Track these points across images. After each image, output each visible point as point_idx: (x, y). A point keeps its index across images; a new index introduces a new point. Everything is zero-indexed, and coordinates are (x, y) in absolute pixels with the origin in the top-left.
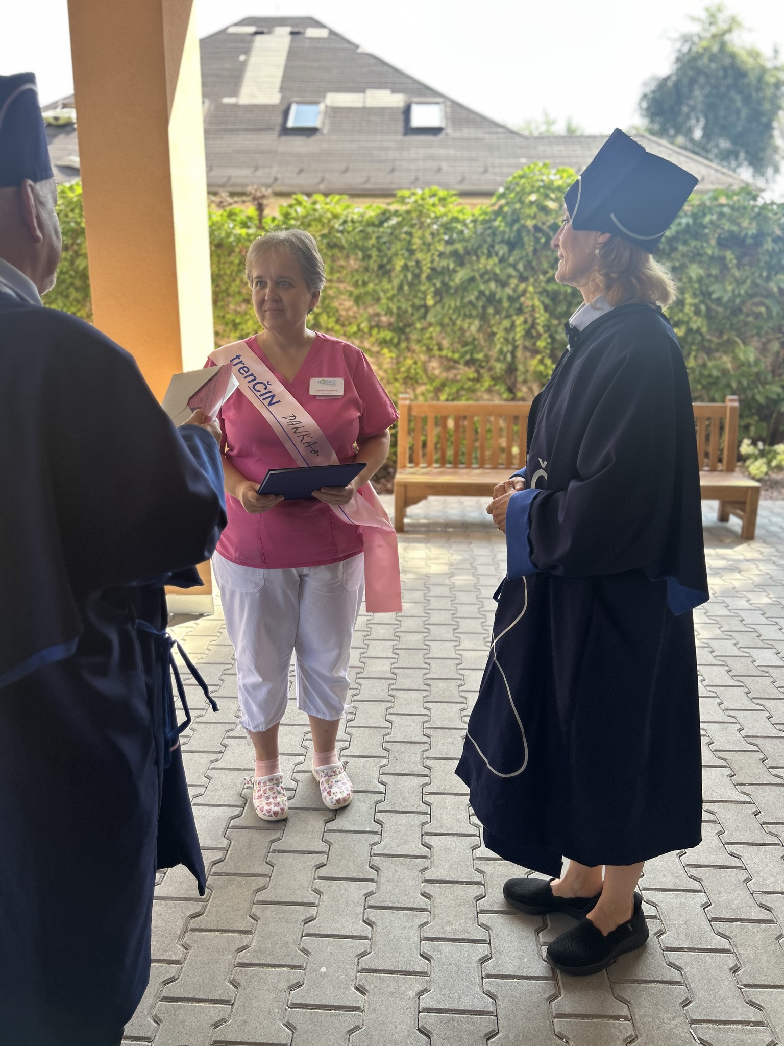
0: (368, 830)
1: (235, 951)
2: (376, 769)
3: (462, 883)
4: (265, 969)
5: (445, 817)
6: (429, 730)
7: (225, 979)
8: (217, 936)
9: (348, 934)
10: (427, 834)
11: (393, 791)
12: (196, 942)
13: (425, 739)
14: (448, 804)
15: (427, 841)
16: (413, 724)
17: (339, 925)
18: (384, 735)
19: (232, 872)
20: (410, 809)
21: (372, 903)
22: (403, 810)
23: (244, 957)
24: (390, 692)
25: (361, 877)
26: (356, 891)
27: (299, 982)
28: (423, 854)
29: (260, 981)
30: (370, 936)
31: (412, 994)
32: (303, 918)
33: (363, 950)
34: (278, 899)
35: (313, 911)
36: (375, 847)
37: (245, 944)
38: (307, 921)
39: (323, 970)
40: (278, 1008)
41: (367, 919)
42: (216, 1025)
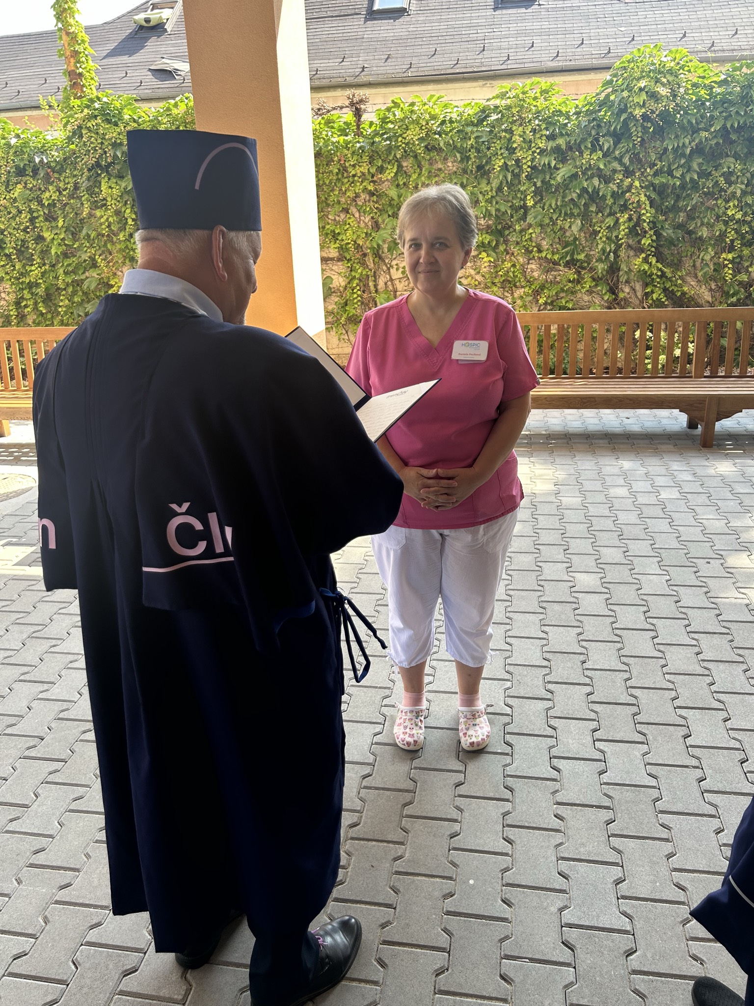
0: (499, 751)
1: (392, 860)
2: (502, 692)
3: (592, 806)
4: (420, 878)
5: (570, 741)
6: (548, 654)
7: (386, 885)
8: (374, 846)
9: (490, 850)
10: (555, 757)
11: (520, 714)
12: (357, 850)
13: (545, 663)
14: (573, 729)
15: (555, 765)
16: (533, 648)
17: (481, 841)
18: (506, 658)
19: (380, 786)
20: (536, 733)
21: (509, 822)
22: (531, 733)
23: (400, 866)
24: (508, 614)
25: (498, 797)
26: (494, 810)
27: (451, 892)
28: (553, 777)
29: (417, 889)
30: (510, 853)
31: (554, 909)
32: (449, 833)
33: (505, 866)
34: (424, 814)
35: (456, 827)
36: (508, 768)
37: (399, 854)
38: (452, 836)
39: (471, 882)
40: (435, 914)
41: (507, 837)
42: (383, 926)
